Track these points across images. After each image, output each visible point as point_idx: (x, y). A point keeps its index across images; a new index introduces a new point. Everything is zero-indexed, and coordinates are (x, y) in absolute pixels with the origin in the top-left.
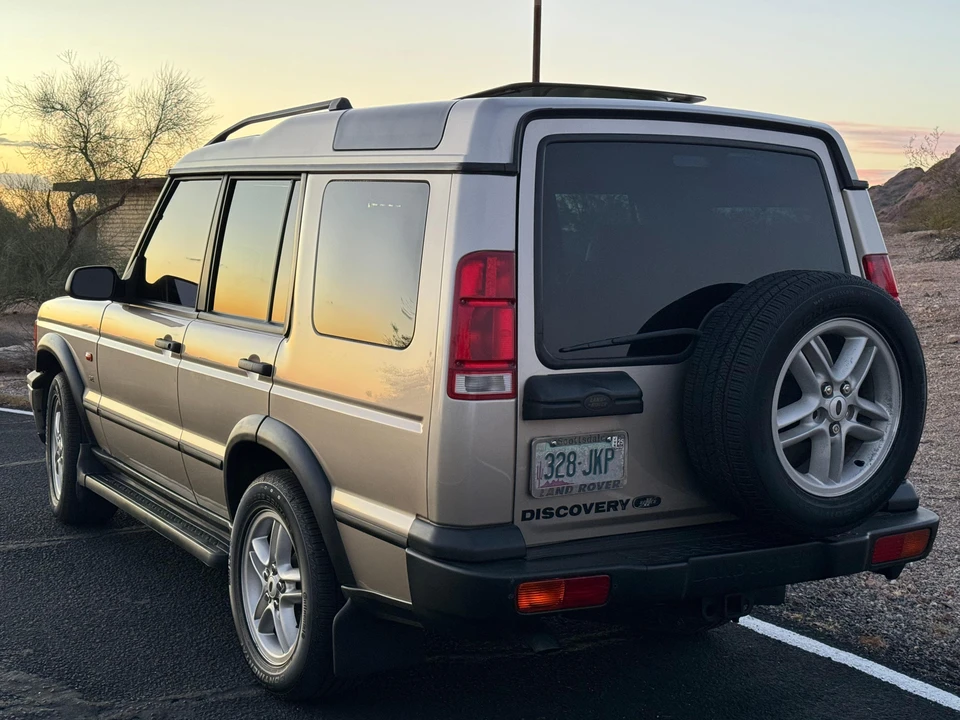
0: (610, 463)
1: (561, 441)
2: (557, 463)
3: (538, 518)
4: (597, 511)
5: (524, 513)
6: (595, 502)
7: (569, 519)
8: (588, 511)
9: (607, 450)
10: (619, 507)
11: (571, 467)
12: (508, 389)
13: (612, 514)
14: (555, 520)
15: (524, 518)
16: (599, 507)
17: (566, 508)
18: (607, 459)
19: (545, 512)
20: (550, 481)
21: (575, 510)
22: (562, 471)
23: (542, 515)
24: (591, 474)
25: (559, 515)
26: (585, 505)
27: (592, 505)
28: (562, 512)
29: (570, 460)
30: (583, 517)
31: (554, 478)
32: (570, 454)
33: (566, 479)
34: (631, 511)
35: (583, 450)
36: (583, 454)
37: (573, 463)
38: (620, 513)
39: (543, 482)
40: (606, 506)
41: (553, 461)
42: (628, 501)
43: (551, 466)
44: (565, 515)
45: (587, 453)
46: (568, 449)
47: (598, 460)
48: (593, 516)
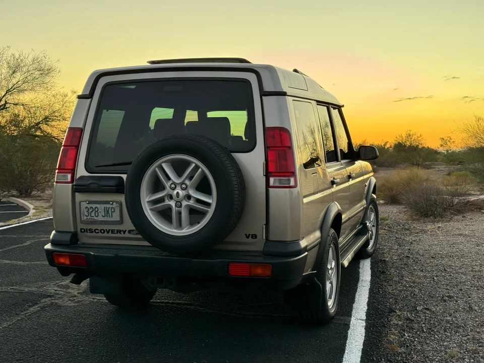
0: (114, 214)
1: (90, 202)
2: (91, 210)
3: (87, 232)
4: (112, 233)
5: (81, 229)
6: (111, 229)
7: (100, 234)
8: (108, 232)
9: (112, 208)
10: (122, 232)
11: (97, 213)
12: (69, 179)
13: (118, 235)
14: (94, 234)
15: (81, 232)
16: (113, 231)
17: (98, 230)
18: (112, 212)
19: (89, 229)
20: (88, 218)
21: (102, 231)
22: (93, 214)
23: (88, 231)
24: (106, 217)
25: (96, 232)
26: (106, 230)
27: (109, 230)
28: (97, 231)
29: (96, 210)
30: (106, 234)
31: (89, 217)
32: (95, 208)
33: (95, 218)
34: (127, 235)
35: (101, 207)
36: (102, 208)
37: (97, 211)
38: (122, 235)
39: (85, 218)
40: (116, 232)
41: (88, 210)
42: (126, 231)
43: (88, 211)
44: (98, 233)
45: (103, 208)
46: (94, 206)
47: (108, 212)
48: (110, 235)
